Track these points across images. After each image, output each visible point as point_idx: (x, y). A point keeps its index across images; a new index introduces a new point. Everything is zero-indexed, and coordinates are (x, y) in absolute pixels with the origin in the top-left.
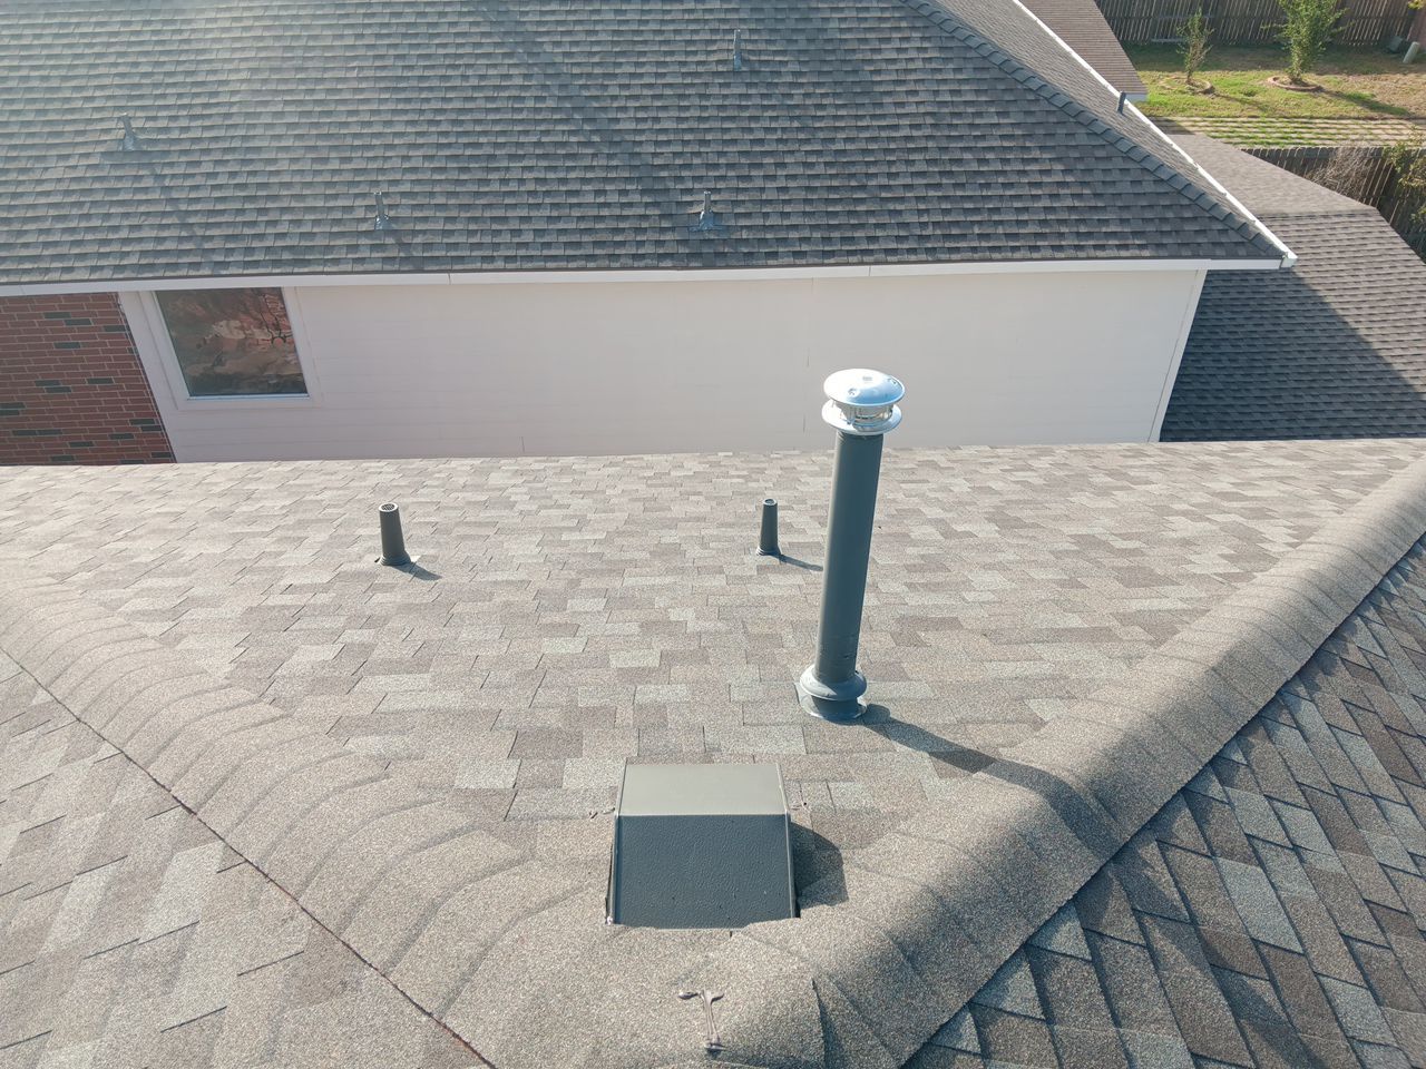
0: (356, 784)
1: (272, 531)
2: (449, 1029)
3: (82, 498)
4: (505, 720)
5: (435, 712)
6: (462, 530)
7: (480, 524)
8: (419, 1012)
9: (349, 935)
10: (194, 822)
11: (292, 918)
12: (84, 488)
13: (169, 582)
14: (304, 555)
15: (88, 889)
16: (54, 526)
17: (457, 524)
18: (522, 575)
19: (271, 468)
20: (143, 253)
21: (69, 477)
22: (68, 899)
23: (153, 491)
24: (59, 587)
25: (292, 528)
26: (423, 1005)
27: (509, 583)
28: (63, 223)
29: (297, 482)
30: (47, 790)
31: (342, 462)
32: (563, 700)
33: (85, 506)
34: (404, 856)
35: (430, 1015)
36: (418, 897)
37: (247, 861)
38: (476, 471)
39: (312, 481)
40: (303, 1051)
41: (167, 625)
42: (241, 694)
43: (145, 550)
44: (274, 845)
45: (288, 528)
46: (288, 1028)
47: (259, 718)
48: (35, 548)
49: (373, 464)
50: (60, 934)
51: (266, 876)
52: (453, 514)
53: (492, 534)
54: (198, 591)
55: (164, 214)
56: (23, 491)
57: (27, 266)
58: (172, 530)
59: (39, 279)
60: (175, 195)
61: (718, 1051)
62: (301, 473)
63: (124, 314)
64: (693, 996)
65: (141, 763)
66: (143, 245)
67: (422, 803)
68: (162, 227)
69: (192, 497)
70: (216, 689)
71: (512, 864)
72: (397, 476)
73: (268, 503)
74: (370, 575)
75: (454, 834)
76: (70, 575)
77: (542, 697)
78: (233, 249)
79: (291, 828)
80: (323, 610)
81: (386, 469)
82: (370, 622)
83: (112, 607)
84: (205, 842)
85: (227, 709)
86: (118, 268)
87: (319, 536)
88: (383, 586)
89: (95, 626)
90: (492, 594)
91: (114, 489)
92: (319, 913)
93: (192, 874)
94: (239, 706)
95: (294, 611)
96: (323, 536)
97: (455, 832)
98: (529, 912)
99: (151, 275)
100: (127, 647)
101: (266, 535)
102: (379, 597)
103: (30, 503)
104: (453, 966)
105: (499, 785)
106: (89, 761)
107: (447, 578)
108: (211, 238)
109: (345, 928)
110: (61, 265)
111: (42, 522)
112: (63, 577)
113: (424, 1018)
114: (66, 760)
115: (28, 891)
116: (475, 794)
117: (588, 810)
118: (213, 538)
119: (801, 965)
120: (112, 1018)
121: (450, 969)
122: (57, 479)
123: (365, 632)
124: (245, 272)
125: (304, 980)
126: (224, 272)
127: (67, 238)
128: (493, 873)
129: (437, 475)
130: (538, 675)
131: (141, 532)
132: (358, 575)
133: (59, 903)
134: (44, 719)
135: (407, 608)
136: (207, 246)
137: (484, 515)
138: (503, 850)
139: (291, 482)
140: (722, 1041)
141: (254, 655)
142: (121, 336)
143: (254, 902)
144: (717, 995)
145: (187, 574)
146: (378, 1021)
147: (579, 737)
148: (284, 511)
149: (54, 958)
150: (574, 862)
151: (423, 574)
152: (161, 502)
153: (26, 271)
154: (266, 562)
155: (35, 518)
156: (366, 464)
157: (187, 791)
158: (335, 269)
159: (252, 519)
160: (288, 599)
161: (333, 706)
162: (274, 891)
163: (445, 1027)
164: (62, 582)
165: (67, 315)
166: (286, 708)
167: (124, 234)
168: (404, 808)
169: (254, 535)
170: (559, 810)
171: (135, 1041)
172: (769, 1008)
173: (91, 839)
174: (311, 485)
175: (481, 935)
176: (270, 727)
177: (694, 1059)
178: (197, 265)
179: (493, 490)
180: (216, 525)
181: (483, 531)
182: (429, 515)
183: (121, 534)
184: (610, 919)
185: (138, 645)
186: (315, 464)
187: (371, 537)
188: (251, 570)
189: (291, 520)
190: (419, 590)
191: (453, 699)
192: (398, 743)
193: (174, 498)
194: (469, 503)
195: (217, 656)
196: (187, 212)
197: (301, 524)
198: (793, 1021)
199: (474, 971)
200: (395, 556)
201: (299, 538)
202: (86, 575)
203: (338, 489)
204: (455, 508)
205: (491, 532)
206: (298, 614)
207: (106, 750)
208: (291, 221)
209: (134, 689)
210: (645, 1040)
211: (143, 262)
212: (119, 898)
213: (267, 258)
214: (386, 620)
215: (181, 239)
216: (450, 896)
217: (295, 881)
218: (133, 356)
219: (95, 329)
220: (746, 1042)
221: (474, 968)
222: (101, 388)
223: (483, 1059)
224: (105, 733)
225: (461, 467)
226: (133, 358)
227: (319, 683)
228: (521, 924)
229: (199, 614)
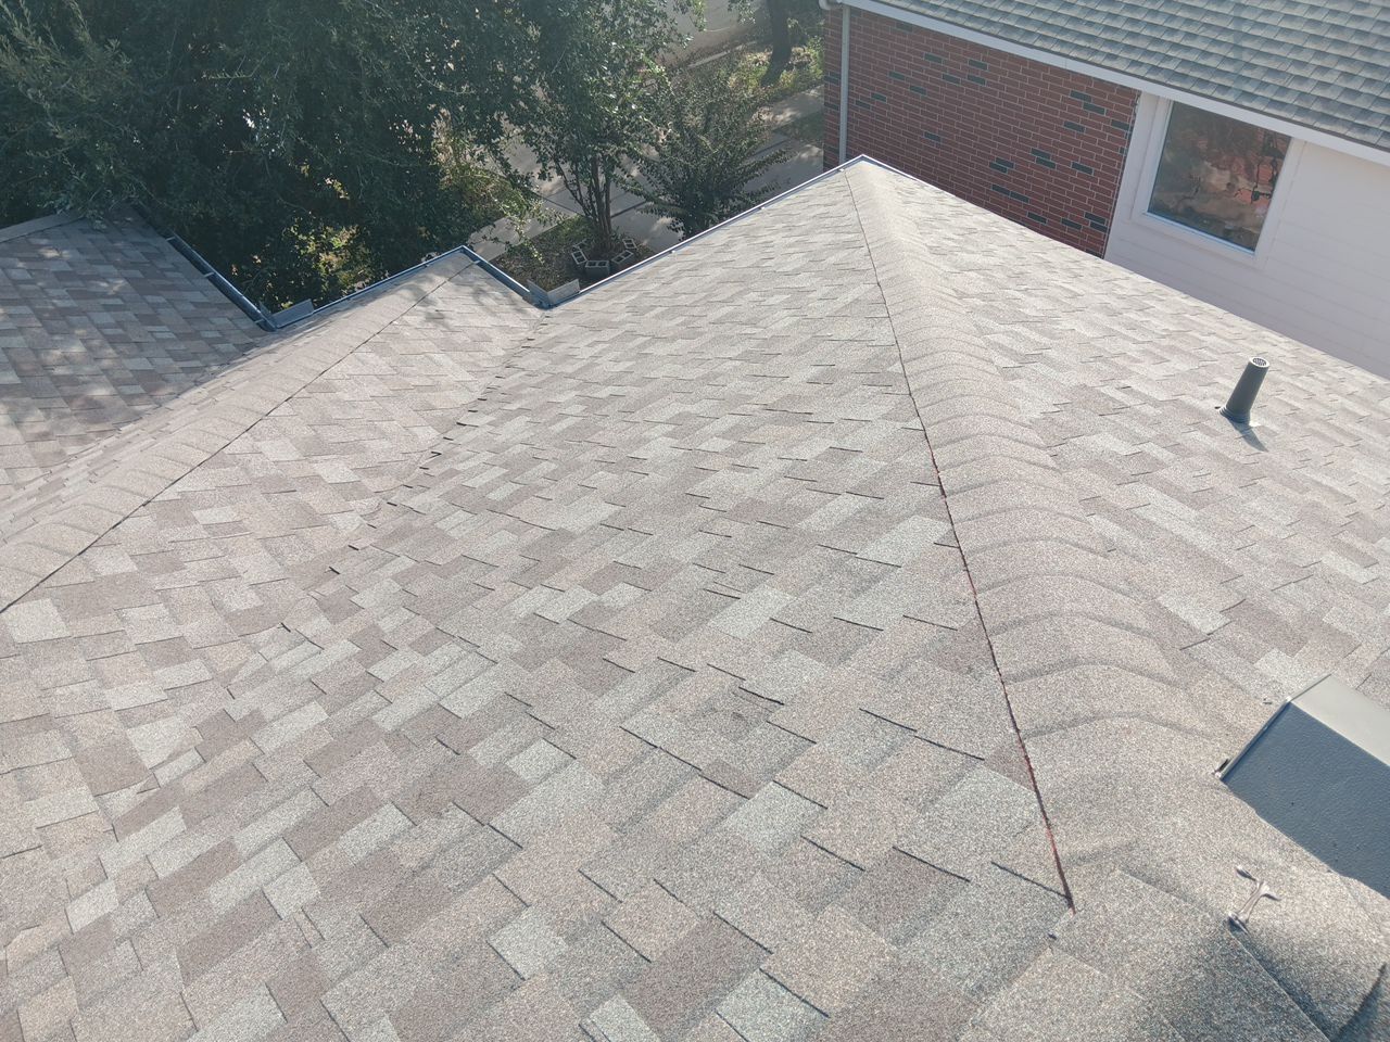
0: (1077, 545)
1: (1143, 343)
2: (1025, 751)
3: (1013, 250)
4: (1240, 584)
5: (1180, 539)
6: (1318, 427)
7: (1340, 431)
8: (1011, 724)
9: (997, 641)
10: (941, 502)
11: (964, 604)
12: (1018, 244)
13: (1035, 336)
14: (1158, 372)
15: (848, 505)
16: (979, 259)
17: (1317, 420)
18: (1352, 493)
19: (1177, 298)
20: (1184, 62)
21: (1012, 231)
22: (831, 504)
23: (1069, 270)
24: (956, 301)
25: (1163, 348)
26: (1017, 721)
27: (1331, 490)
28: (1132, 12)
29: (1193, 318)
30: (862, 430)
31: (1245, 321)
32: (1309, 607)
33: (1011, 257)
34: (1078, 614)
35: (1018, 731)
36: (1067, 648)
37: (959, 547)
38: (1373, 387)
39: (1205, 323)
40: (913, 690)
41: (1012, 364)
42: (1033, 436)
43: (1033, 306)
44: (984, 549)
45: (1159, 347)
46: (913, 669)
47: (1035, 459)
48: (956, 267)
49: (1273, 336)
50: (813, 522)
51: (966, 565)
52: (1319, 410)
53: (1347, 444)
54: (1052, 353)
55: (1224, 30)
56: (973, 226)
57: (1082, 43)
58: (1062, 303)
59: (1085, 57)
60: (1244, 15)
61: (1239, 929)
62: (1198, 312)
63: (1135, 115)
64: (1250, 877)
65: (932, 443)
66: (1187, 54)
67: (1120, 591)
68: (1215, 42)
69: (1096, 288)
70: (1017, 423)
71: (1162, 679)
72: (1288, 355)
73: (1155, 322)
74: (1202, 415)
75: (1129, 628)
76: (968, 296)
77: (1291, 591)
78: (1268, 84)
79: (1005, 544)
80: (1144, 419)
81: (1283, 345)
82: (1176, 447)
83: (981, 331)
84: (940, 519)
85: (1016, 440)
86: (1155, 69)
87: (1179, 365)
88: (1209, 429)
89: (963, 337)
90: (1307, 490)
91: (1040, 255)
92: (985, 611)
93: (917, 535)
94: (1026, 443)
95: (1117, 405)
96: (1184, 367)
97: (1132, 627)
98: (1150, 719)
99: (1178, 85)
100: (974, 362)
101: (1136, 342)
102: (1198, 435)
103: (973, 237)
104: (1059, 711)
105: (1196, 623)
106: (899, 425)
107: (1273, 455)
108: (1253, 66)
109: (998, 634)
110: (1109, 51)
111: (973, 253)
112: (962, 296)
113: (1012, 731)
114: (885, 417)
115: (811, 485)
116: (1170, 615)
117: (1264, 696)
118: (1092, 324)
119: (1383, 944)
120: (811, 590)
121: (1055, 712)
122: (1003, 229)
123: (1166, 453)
124: (1266, 110)
125: (945, 648)
126: (1246, 104)
127: (1128, 28)
128: (1141, 674)
129: (1330, 373)
130: (1303, 574)
131: (1038, 293)
132: (1191, 409)
133: (825, 503)
134: (888, 383)
135: (1216, 456)
136: (1245, 73)
137: (1350, 426)
138: (1163, 667)
139: (1187, 315)
140: (1249, 926)
141: (1063, 418)
142: (1121, 134)
143: (945, 577)
144: (1273, 894)
145: (1052, 337)
146: (977, 709)
147: (1302, 641)
148: (1164, 333)
149: (802, 534)
150: (1220, 718)
151: (1250, 438)
152: (1069, 280)
153: (1078, 47)
154: (1120, 361)
155: (970, 248)
156: (1266, 333)
157: (949, 479)
158: (1358, 136)
159: (1133, 327)
160: (1119, 396)
161: (1099, 485)
162: (964, 578)
163: (1023, 747)
164: (960, 298)
165: (1089, 99)
166: (1061, 466)
167: (1176, 39)
168: (1103, 585)
169: (1126, 338)
170: (1239, 678)
171: (817, 613)
172: (1318, 943)
173: (868, 475)
174: (1203, 326)
175: (1098, 705)
176: (1039, 470)
177: (1211, 914)
178: (1225, 89)
179: (1379, 412)
180: (1100, 316)
181: (1340, 438)
182: (1296, 399)
183: (1023, 287)
184: (1219, 775)
185: (983, 365)
186: (1220, 312)
187: (1226, 388)
188: (1105, 361)
189: (1165, 342)
190: (1238, 449)
191: (1204, 542)
192: (1132, 541)
193: (1081, 282)
194: (1344, 410)
195: (1034, 402)
196: (1246, 34)
197: (1173, 350)
198: (1335, 972)
199: (1073, 726)
200: (1237, 411)
201: (1162, 358)
202: (979, 302)
203: (1225, 339)
204: (1326, 407)
205: (1348, 443)
206: (1121, 409)
207: (915, 423)
208: (1343, 73)
209: (960, 391)
210: (1178, 869)
211: (1180, 70)
212: (862, 521)
213: (1296, 103)
214: (1192, 454)
215: (1225, 59)
216: (1094, 663)
217: (984, 581)
218: (1122, 158)
219: (1104, 120)
220: (1271, 946)
221: (1074, 723)
222: (1079, 175)
223: (1036, 787)
224: (921, 412)
225: (1359, 378)
226: (1120, 158)
227: (1098, 464)
228: (1137, 721)
229: (1042, 369)
